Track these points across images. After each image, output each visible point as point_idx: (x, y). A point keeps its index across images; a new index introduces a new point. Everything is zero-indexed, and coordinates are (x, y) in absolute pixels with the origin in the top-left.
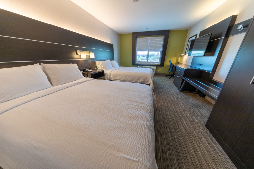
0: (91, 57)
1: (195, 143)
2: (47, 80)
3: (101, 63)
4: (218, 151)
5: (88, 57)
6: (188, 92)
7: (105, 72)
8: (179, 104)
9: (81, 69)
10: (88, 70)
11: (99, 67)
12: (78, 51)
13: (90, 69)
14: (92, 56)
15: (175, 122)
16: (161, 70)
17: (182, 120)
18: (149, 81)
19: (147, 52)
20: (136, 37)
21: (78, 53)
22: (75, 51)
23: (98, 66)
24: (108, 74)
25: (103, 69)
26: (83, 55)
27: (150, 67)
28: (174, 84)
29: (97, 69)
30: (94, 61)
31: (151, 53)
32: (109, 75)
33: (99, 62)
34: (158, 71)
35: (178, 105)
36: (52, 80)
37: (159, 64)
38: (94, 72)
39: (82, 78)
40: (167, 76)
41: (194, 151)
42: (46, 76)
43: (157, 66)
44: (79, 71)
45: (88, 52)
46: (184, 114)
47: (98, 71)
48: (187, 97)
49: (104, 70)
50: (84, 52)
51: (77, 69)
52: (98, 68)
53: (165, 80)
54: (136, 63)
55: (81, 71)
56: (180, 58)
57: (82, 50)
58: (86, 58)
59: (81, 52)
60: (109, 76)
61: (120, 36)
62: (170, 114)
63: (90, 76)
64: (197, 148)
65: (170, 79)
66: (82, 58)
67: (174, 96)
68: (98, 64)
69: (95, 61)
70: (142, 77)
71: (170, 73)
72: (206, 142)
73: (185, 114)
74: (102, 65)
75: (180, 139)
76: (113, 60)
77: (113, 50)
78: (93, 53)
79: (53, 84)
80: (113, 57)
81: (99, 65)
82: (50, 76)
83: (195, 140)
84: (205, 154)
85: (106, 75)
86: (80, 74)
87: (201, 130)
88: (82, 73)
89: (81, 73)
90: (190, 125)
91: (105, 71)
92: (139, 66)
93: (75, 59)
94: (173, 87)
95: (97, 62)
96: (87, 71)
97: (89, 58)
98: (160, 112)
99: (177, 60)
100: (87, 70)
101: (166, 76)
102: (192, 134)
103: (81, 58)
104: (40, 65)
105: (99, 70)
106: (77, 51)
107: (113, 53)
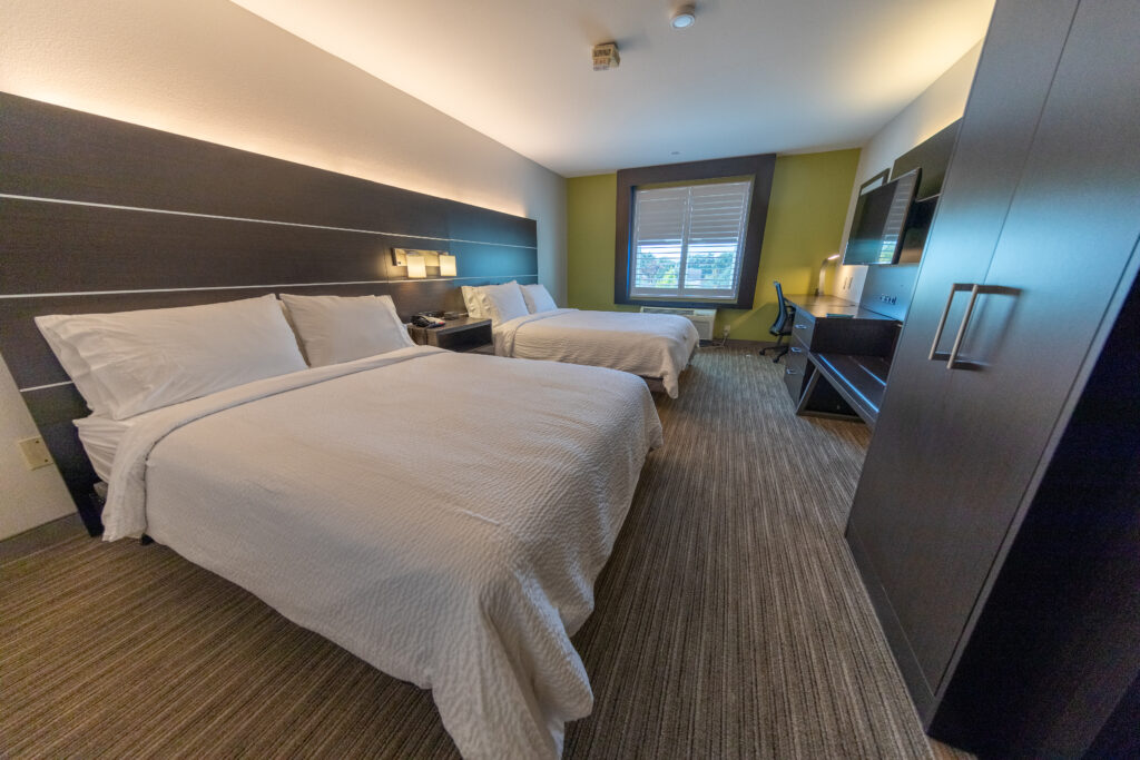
0: (443, 273)
1: (775, 580)
2: (295, 348)
3: (482, 292)
4: (853, 610)
5: (433, 272)
6: (831, 418)
7: (495, 330)
8: (775, 458)
9: (405, 314)
10: (432, 319)
11: (473, 311)
12: (399, 252)
13: (438, 315)
14: (448, 266)
15: (729, 514)
16: (738, 325)
17: (760, 510)
18: (661, 363)
19: (680, 250)
20: (634, 189)
21: (399, 259)
22: (388, 252)
23: (470, 306)
24: (504, 338)
25: (487, 317)
26: (415, 266)
27: (688, 313)
28: (783, 386)
29: (468, 316)
30: (456, 285)
31: (696, 250)
32: (508, 339)
33: (476, 289)
34: (728, 328)
35: (769, 461)
36: (308, 348)
37: (732, 297)
38: (451, 326)
39: (407, 346)
40: (767, 352)
41: (762, 601)
42: (292, 336)
43: (721, 308)
44: (398, 321)
45: (435, 252)
46: (775, 493)
47: (469, 322)
48: (820, 433)
49: (490, 321)
50: (420, 255)
51: (389, 314)
52: (470, 314)
53: (751, 370)
54: (633, 294)
55: (404, 321)
56: (823, 275)
57: (412, 247)
58: (425, 276)
59: (408, 252)
60: (508, 345)
61: (566, 186)
62: (719, 487)
63: (435, 340)
64: (777, 594)
65: (773, 366)
66: (410, 275)
67: (765, 430)
68: (471, 300)
69: (460, 288)
70: (633, 348)
71: (780, 340)
72: (820, 583)
73: (783, 493)
74: (484, 300)
75: (723, 566)
76: (534, 281)
77: (535, 245)
78: (453, 258)
79: (312, 362)
80: (536, 271)
81: (474, 300)
82: (304, 336)
83: (779, 574)
84: (796, 613)
85: (498, 339)
86: (399, 332)
87: (821, 544)
88: (409, 330)
89: (403, 329)
90: (784, 528)
91: (493, 324)
92: (642, 308)
93: (388, 279)
94: (773, 397)
95: (468, 292)
96: (424, 324)
97: (439, 276)
98: (682, 479)
99: (814, 280)
100: (427, 318)
101: (762, 350)
102: (779, 556)
103: (406, 277)
104: (278, 298)
105: (474, 319)
106: (396, 250)
107: (533, 256)
